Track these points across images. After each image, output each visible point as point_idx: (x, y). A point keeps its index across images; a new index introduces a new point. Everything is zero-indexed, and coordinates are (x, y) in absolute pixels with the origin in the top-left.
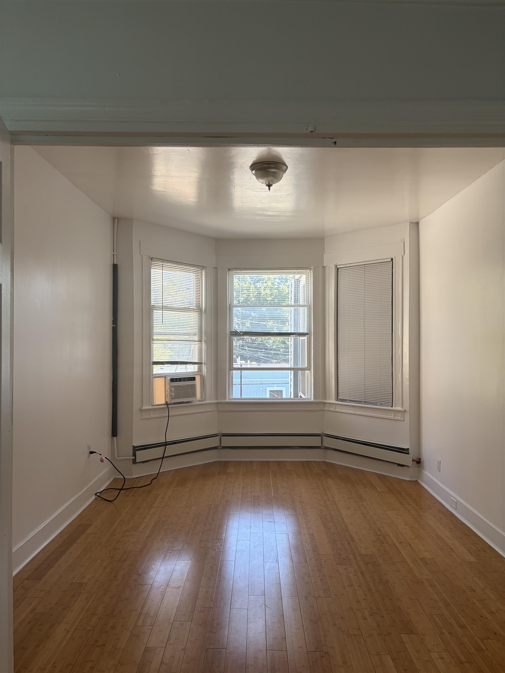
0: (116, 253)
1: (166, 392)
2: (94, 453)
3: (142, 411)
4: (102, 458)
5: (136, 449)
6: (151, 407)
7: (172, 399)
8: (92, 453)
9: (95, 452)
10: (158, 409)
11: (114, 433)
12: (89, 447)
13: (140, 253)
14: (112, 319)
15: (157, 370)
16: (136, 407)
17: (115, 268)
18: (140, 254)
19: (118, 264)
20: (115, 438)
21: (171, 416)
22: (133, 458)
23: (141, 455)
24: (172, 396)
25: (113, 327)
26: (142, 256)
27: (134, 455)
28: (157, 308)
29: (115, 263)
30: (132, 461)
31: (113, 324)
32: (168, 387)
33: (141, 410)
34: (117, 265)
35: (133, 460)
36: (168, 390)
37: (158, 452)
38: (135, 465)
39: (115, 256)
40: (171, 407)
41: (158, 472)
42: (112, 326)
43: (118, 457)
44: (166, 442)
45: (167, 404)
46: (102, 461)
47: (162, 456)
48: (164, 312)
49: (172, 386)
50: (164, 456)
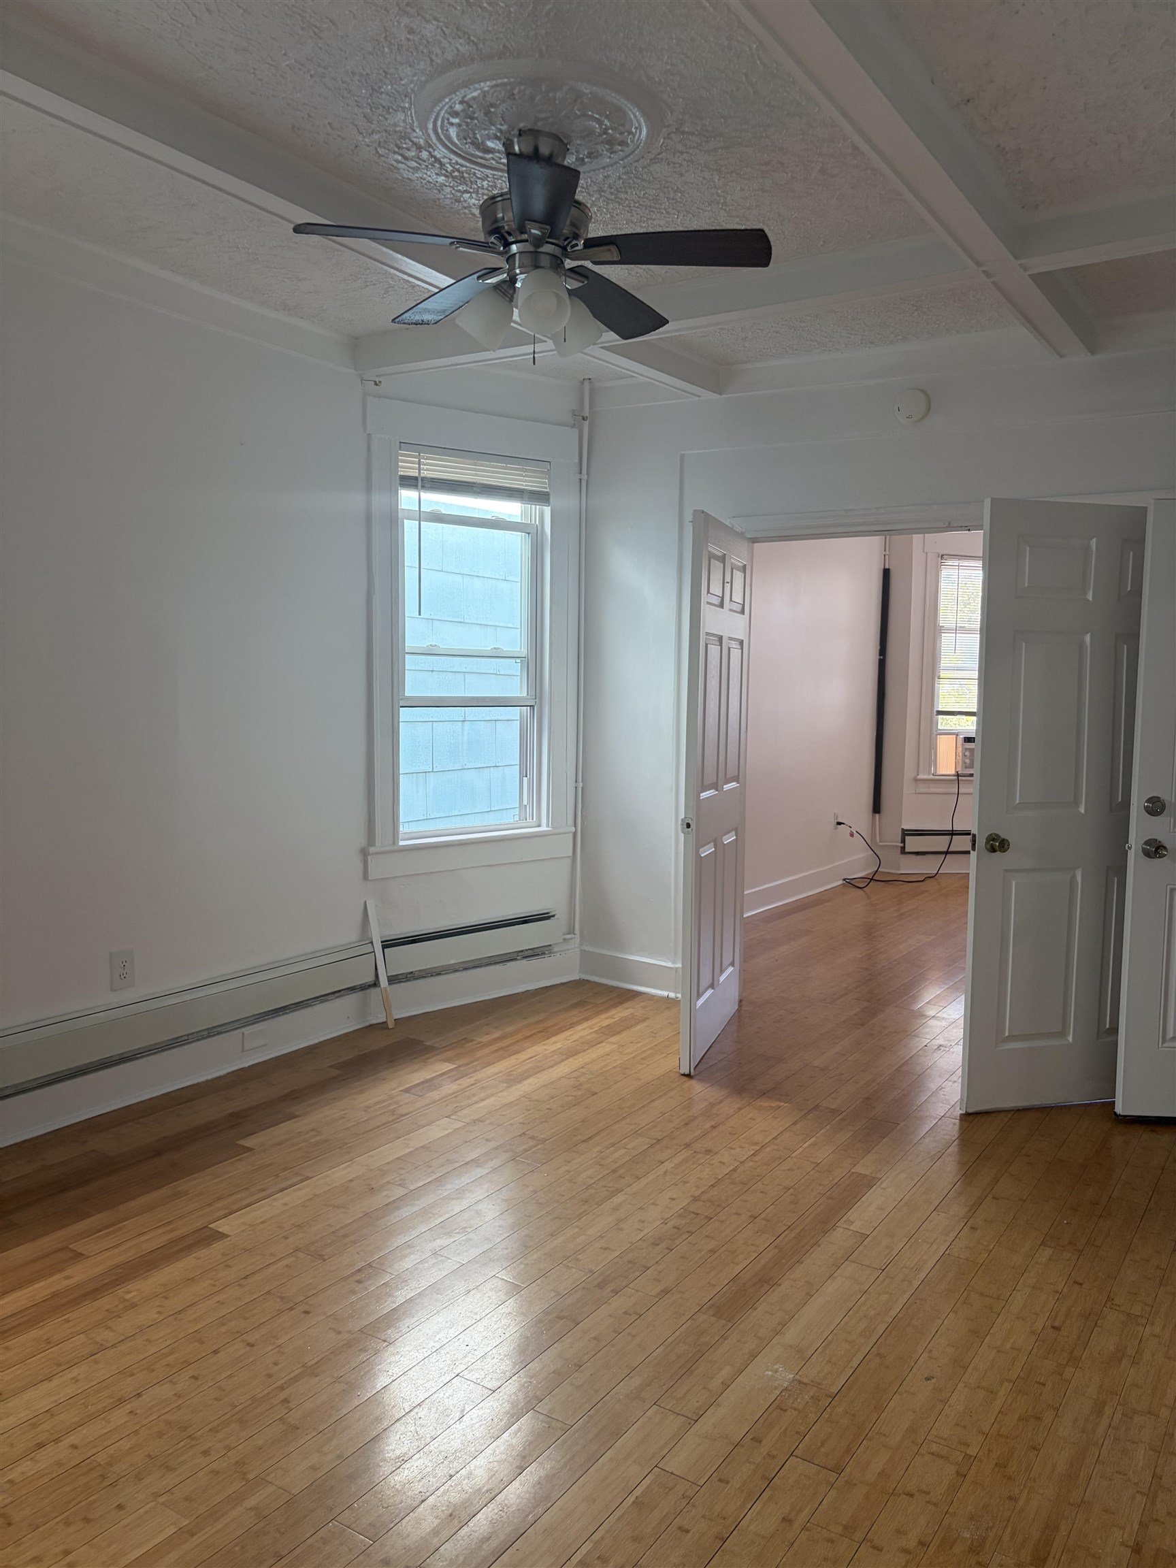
0: (888, 553)
1: (958, 758)
2: (842, 825)
3: (918, 782)
4: (851, 831)
5: (906, 833)
6: (931, 777)
7: (966, 767)
8: (839, 824)
9: (844, 824)
10: (943, 781)
11: (877, 808)
12: (836, 816)
13: (924, 549)
14: (878, 647)
15: (944, 723)
16: (909, 773)
17: (886, 573)
18: (924, 552)
19: (891, 568)
20: (877, 815)
21: (962, 794)
22: (902, 845)
23: (913, 844)
24: (965, 763)
25: (880, 660)
26: (927, 553)
27: (903, 841)
28: (949, 630)
29: (887, 567)
30: (899, 849)
31: (880, 655)
32: (960, 749)
33: (916, 780)
34: (888, 570)
35: (901, 847)
36: (961, 754)
37: (940, 843)
38: (903, 856)
39: (887, 557)
40: (962, 780)
41: (936, 872)
42: (878, 657)
43: (880, 842)
44: (953, 831)
45: (958, 775)
46: (852, 835)
47: (946, 850)
48: (958, 635)
49: (966, 749)
50: (949, 850)
